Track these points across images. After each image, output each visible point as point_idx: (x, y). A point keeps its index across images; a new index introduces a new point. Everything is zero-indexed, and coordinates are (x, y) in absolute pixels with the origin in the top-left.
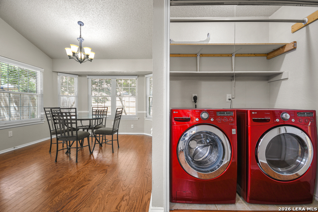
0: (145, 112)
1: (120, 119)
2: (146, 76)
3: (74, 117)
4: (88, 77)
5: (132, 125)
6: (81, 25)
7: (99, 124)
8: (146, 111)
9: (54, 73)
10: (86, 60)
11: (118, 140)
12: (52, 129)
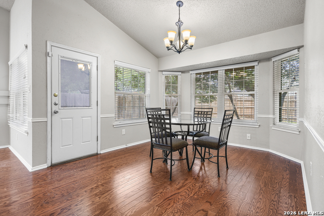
0: (271, 116)
1: (230, 126)
2: (273, 59)
3: (168, 121)
4: (191, 72)
5: (249, 135)
6: (179, 6)
7: (201, 130)
8: (274, 114)
9: (160, 73)
10: (185, 48)
11: (226, 157)
12: (152, 132)
